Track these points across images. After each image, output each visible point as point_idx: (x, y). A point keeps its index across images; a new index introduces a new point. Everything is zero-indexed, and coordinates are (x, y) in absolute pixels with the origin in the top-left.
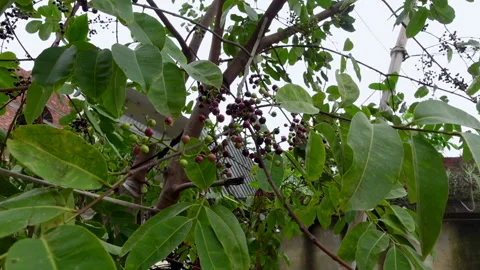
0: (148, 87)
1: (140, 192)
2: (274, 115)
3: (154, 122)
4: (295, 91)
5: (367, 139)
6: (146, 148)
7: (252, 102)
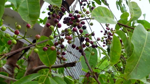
0: (18, 6)
1: (13, 72)
2: (92, 24)
3: (20, 26)
4: (103, 11)
5: (143, 40)
6: (15, 41)
7: (79, 17)
